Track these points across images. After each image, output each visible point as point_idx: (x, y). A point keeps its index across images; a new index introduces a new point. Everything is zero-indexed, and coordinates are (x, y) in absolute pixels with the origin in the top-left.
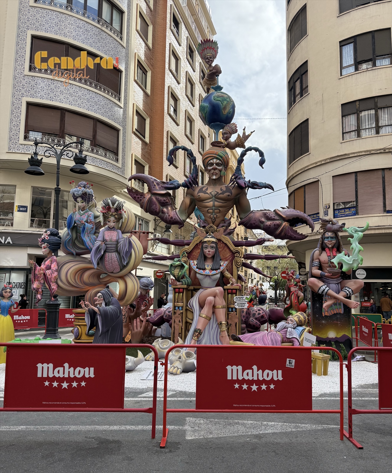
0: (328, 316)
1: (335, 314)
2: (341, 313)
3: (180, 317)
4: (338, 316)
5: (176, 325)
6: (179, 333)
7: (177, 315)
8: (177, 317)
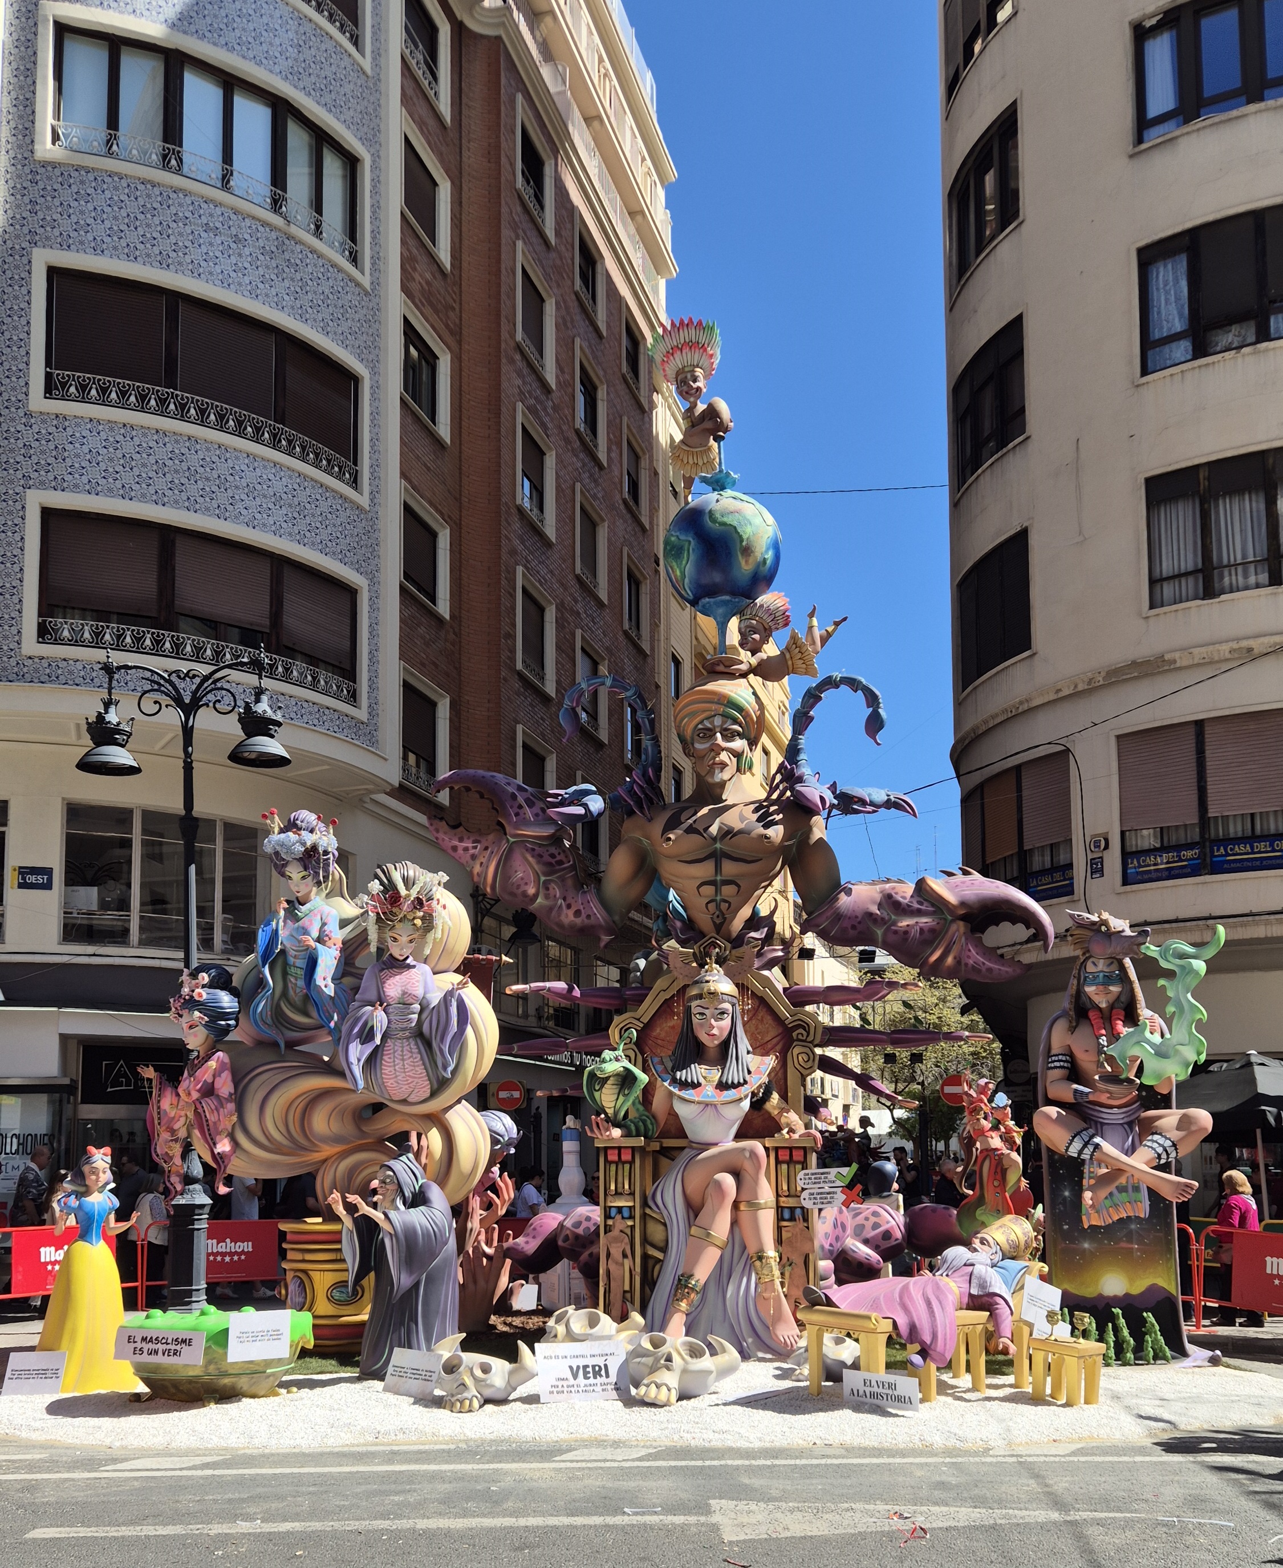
0: (1100, 1227)
1: (1121, 1220)
2: (1142, 1216)
3: (627, 1240)
4: (1133, 1227)
5: (612, 1267)
6: (625, 1292)
7: (616, 1232)
8: (616, 1240)
